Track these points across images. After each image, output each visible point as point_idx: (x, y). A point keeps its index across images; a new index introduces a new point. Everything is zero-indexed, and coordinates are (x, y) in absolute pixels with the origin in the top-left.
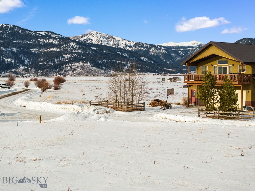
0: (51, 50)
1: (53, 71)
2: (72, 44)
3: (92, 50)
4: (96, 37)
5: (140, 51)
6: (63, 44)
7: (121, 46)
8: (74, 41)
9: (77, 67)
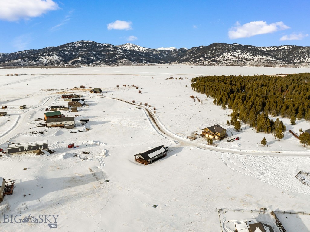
0: (111, 53)
1: (112, 63)
2: (120, 50)
3: (129, 53)
4: (129, 46)
5: (149, 52)
6: (116, 50)
7: (141, 50)
8: (120, 49)
9: (123, 61)
